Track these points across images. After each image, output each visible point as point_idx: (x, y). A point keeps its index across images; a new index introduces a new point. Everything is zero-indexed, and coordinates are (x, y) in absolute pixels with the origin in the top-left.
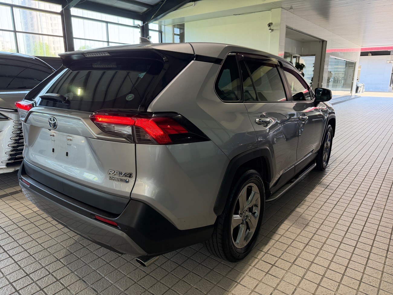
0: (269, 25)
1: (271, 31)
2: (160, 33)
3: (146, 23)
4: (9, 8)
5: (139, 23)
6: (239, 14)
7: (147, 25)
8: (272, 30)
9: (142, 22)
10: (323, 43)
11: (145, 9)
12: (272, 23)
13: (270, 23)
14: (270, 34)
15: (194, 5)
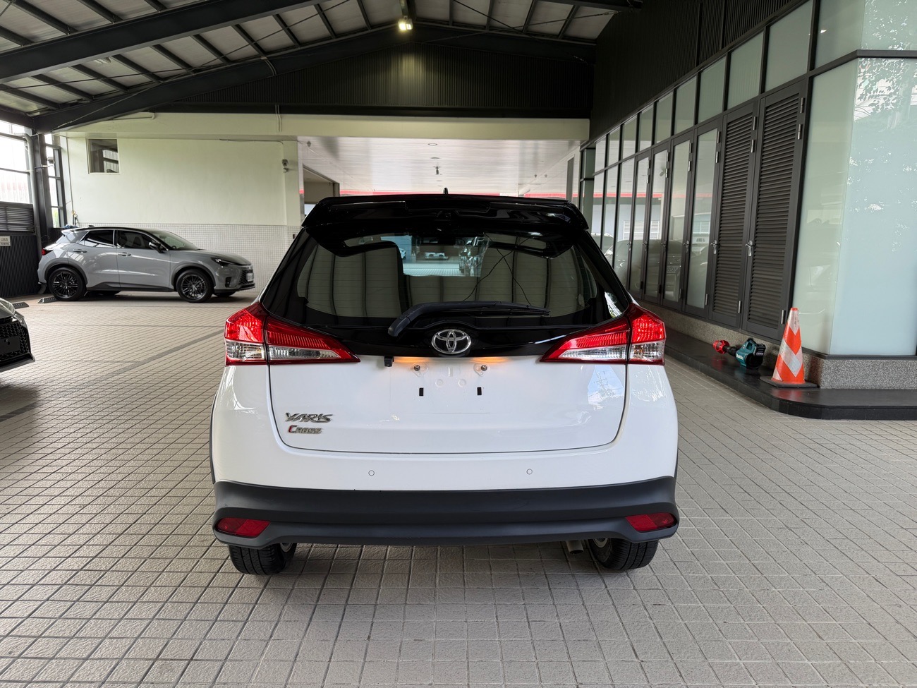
2: (56, 151)
3: (39, 133)
6: (229, 140)
7: (42, 138)
8: (287, 169)
9: (31, 130)
10: (335, 186)
13: (284, 161)
14: (284, 174)
15: (154, 118)
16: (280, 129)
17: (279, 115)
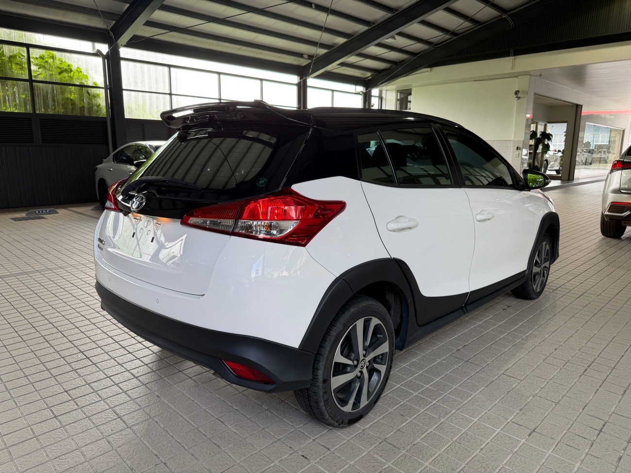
0: (517, 93)
1: (517, 98)
2: (380, 100)
3: (369, 89)
4: (259, 82)
5: (360, 89)
6: (480, 80)
7: (370, 92)
8: (519, 98)
9: (365, 89)
10: (578, 107)
11: (368, 74)
12: (518, 91)
13: (516, 91)
14: (516, 102)
15: (431, 71)
16: (513, 68)
17: (513, 57)
